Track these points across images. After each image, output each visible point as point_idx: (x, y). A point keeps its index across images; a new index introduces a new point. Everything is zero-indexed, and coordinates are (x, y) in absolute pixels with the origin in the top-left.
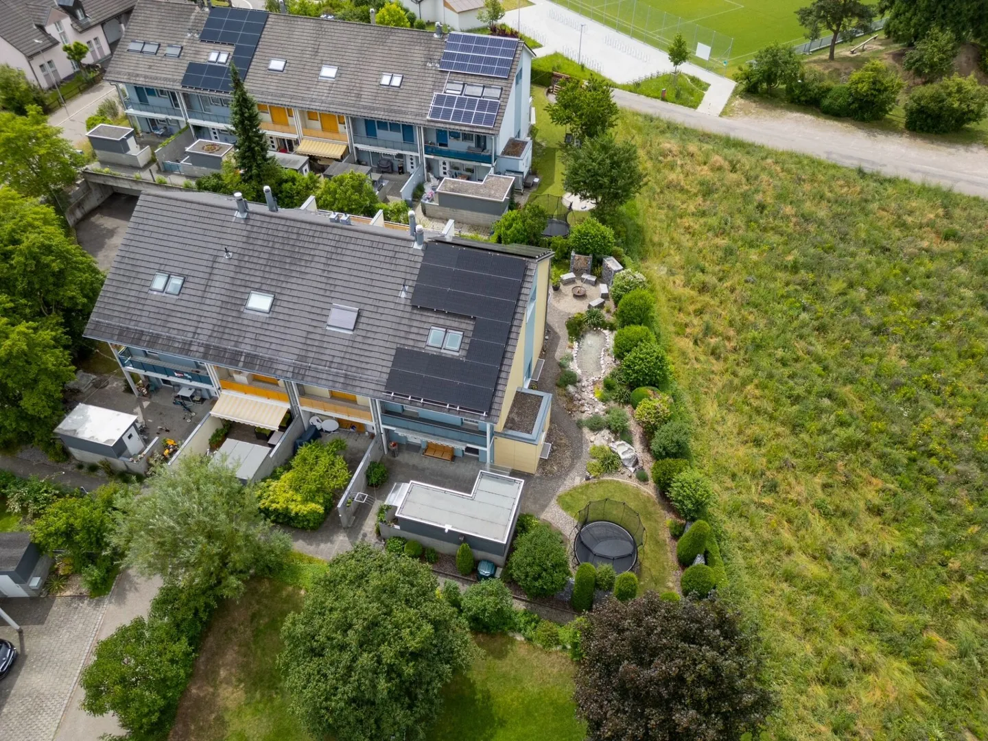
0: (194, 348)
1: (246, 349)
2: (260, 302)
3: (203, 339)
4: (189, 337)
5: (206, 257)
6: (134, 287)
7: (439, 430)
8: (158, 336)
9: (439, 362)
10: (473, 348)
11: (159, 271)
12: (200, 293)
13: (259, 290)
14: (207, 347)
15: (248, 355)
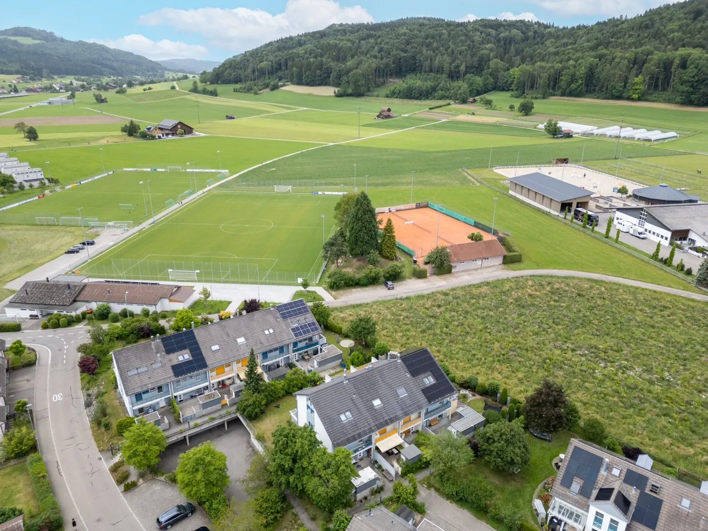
0: (373, 429)
1: (387, 418)
2: (377, 403)
3: (373, 424)
4: (368, 427)
5: (349, 401)
6: (337, 424)
7: (439, 410)
8: (360, 433)
9: (432, 387)
10: (435, 377)
11: (339, 414)
12: (358, 412)
13: (373, 399)
14: (376, 425)
15: (389, 419)
